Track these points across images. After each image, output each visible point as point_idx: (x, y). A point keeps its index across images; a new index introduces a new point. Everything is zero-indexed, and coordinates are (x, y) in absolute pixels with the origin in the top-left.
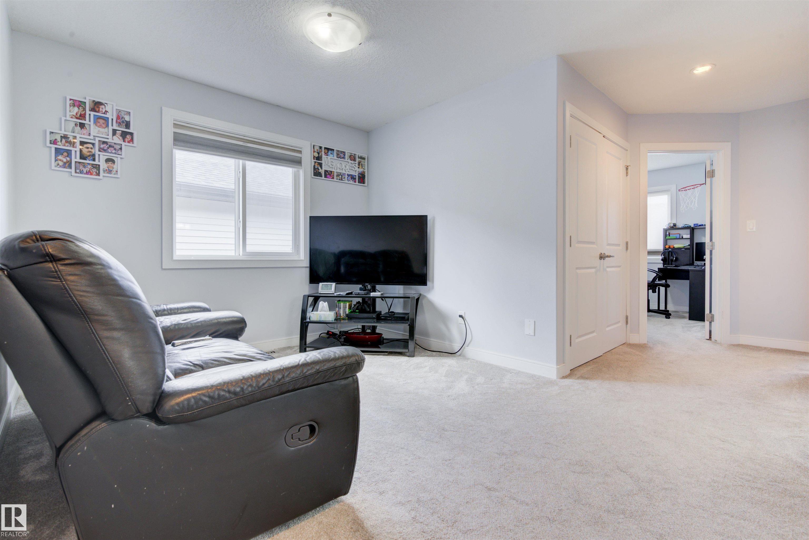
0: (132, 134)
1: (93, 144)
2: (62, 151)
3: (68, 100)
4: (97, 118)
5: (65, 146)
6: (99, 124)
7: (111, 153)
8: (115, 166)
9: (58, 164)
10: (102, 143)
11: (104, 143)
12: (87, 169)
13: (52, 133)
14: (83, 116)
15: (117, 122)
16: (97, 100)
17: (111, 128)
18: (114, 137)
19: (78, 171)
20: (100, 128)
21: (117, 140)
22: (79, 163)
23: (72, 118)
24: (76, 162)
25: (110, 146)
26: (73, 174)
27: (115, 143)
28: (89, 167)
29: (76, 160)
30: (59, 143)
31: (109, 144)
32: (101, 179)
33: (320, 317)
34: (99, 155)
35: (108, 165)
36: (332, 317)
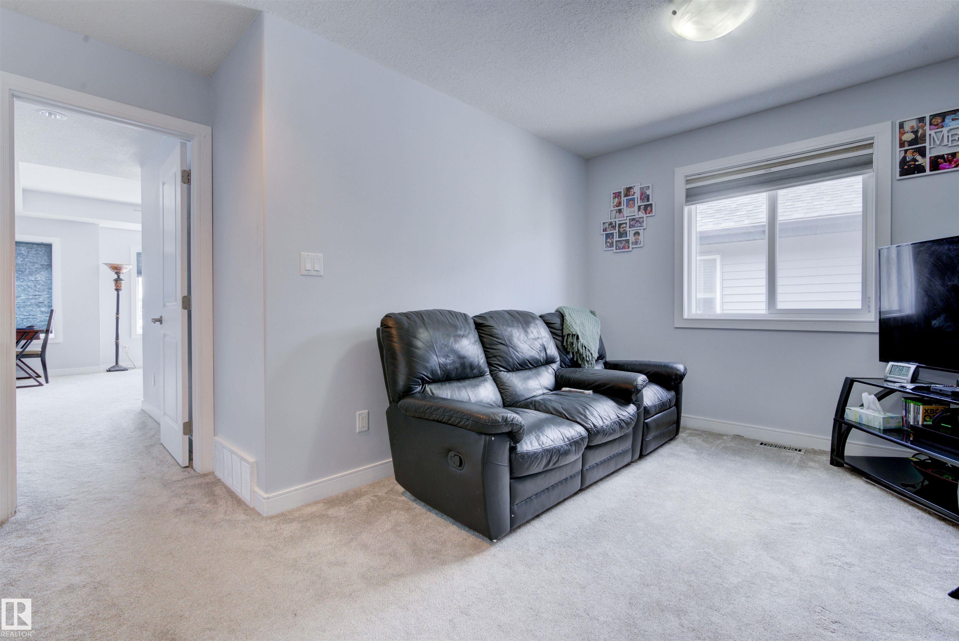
0: (651, 205)
1: (626, 223)
2: (609, 235)
3: (612, 194)
4: (628, 201)
5: (611, 230)
6: (630, 206)
7: (638, 227)
8: (639, 238)
9: (607, 246)
10: (631, 220)
11: (633, 219)
12: (623, 245)
13: (604, 223)
14: (619, 204)
15: (641, 199)
16: (628, 186)
17: (636, 205)
18: (640, 212)
19: (617, 248)
20: (630, 209)
21: (641, 214)
22: (618, 241)
23: (614, 207)
24: (616, 241)
25: (637, 221)
26: (615, 251)
27: (640, 218)
28: (624, 242)
29: (617, 240)
30: (608, 230)
31: (636, 219)
32: (631, 251)
33: (860, 417)
34: (629, 231)
35: (635, 237)
36: (880, 423)
